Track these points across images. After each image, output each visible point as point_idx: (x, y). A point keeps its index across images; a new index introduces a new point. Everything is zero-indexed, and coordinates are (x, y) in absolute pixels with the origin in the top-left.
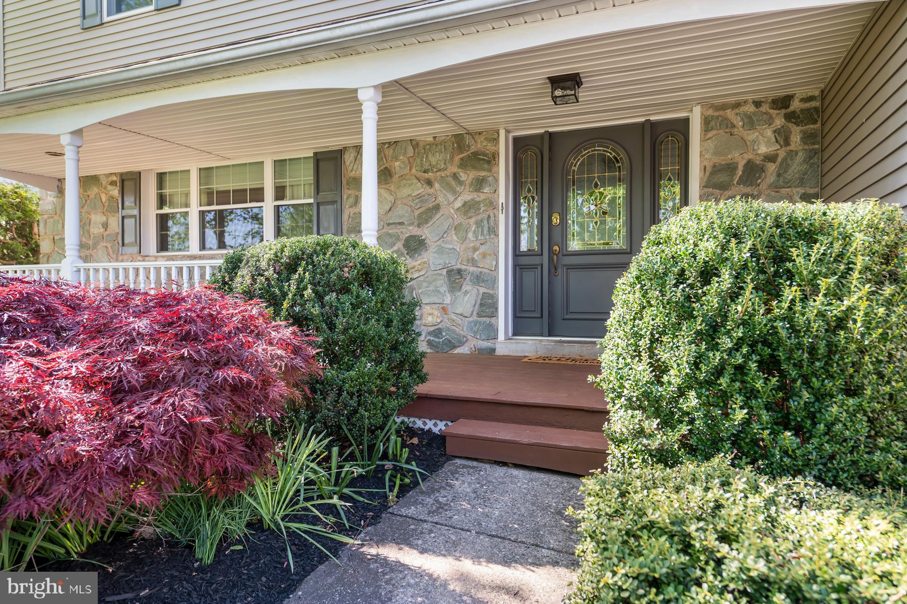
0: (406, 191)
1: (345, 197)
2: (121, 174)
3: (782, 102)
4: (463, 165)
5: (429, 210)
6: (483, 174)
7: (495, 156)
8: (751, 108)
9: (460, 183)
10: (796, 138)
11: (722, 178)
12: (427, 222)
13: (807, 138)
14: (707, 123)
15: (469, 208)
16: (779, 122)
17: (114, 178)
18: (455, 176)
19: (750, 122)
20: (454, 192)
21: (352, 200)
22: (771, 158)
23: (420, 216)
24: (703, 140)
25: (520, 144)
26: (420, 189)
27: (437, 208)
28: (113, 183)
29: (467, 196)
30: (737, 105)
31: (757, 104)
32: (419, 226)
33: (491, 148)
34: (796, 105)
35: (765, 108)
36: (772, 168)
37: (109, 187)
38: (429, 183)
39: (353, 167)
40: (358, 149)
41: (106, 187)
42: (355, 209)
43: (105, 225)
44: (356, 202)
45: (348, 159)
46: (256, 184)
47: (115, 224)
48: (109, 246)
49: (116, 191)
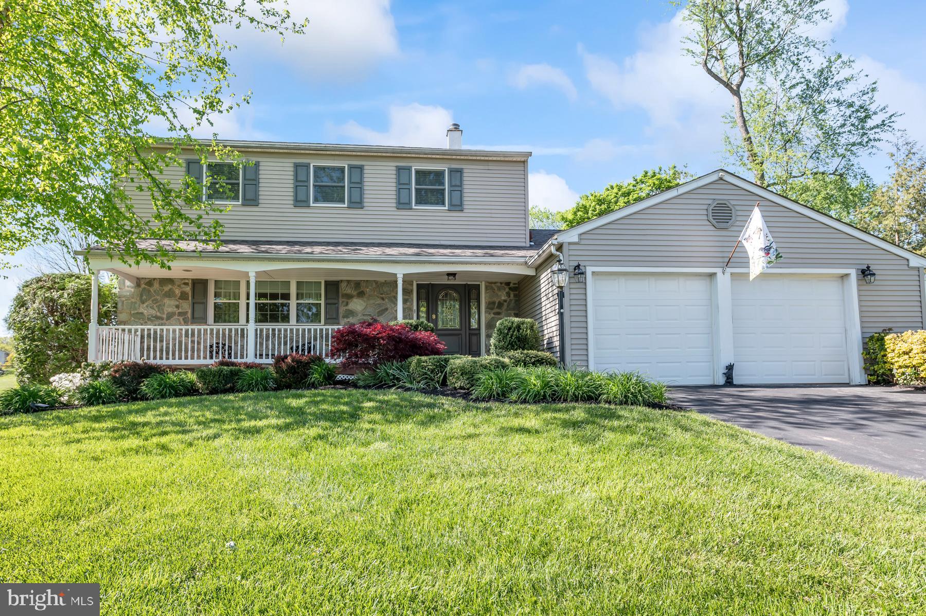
0: (372, 302)
1: (340, 302)
2: (193, 280)
3: (508, 284)
5: (383, 310)
6: (407, 297)
7: (412, 291)
8: (499, 285)
10: (512, 296)
11: (491, 306)
12: (382, 315)
13: (515, 296)
14: (486, 287)
16: (507, 290)
17: (187, 281)
19: (499, 289)
21: (345, 303)
22: (505, 301)
23: (379, 312)
24: (486, 293)
25: (419, 286)
26: (379, 301)
27: (387, 309)
28: (186, 284)
30: (495, 283)
31: (501, 283)
33: (409, 287)
34: (511, 285)
35: (503, 285)
36: (505, 304)
37: (183, 286)
38: (383, 299)
39: (344, 289)
40: (348, 282)
41: (179, 286)
42: (346, 308)
43: (177, 307)
44: (347, 304)
45: (343, 285)
46: (285, 291)
47: (186, 306)
48: (181, 319)
49: (188, 289)
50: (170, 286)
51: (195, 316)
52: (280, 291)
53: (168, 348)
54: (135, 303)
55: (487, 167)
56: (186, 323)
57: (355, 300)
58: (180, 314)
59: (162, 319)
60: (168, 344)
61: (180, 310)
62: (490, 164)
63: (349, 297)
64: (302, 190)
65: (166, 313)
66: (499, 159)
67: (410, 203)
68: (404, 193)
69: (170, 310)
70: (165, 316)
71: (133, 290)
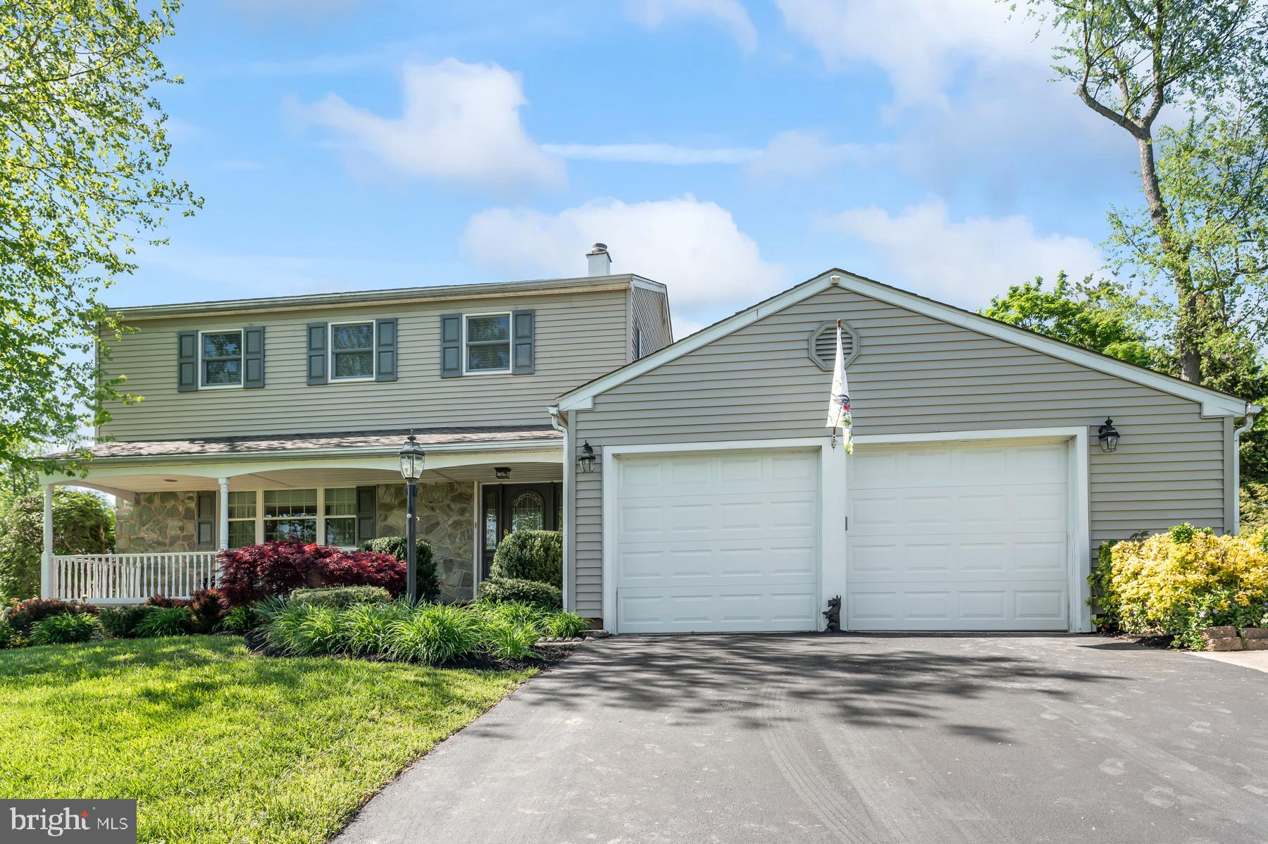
1: (378, 515)
2: (198, 492)
4: (454, 499)
5: (432, 525)
6: (465, 505)
7: (471, 496)
9: (452, 510)
15: (456, 524)
17: (191, 495)
18: (448, 506)
20: (448, 515)
21: (383, 517)
23: (427, 527)
25: (487, 490)
26: (427, 513)
27: (438, 524)
28: (190, 498)
29: (456, 518)
32: (426, 534)
33: (469, 491)
37: (187, 501)
38: (433, 509)
39: (384, 497)
40: (387, 486)
41: (183, 501)
42: (386, 523)
43: (182, 529)
44: (386, 518)
45: (380, 492)
46: (310, 504)
47: (191, 527)
48: (186, 544)
49: (193, 505)
50: (173, 502)
51: (202, 540)
52: (304, 503)
53: (170, 582)
54: (135, 525)
55: (569, 305)
56: (192, 549)
57: (396, 512)
58: (185, 538)
59: (164, 545)
60: (170, 578)
61: (185, 533)
62: (574, 299)
63: (388, 508)
64: (317, 361)
65: (169, 536)
66: (586, 290)
67: (459, 368)
68: (451, 354)
69: (173, 533)
70: (167, 541)
71: (131, 508)
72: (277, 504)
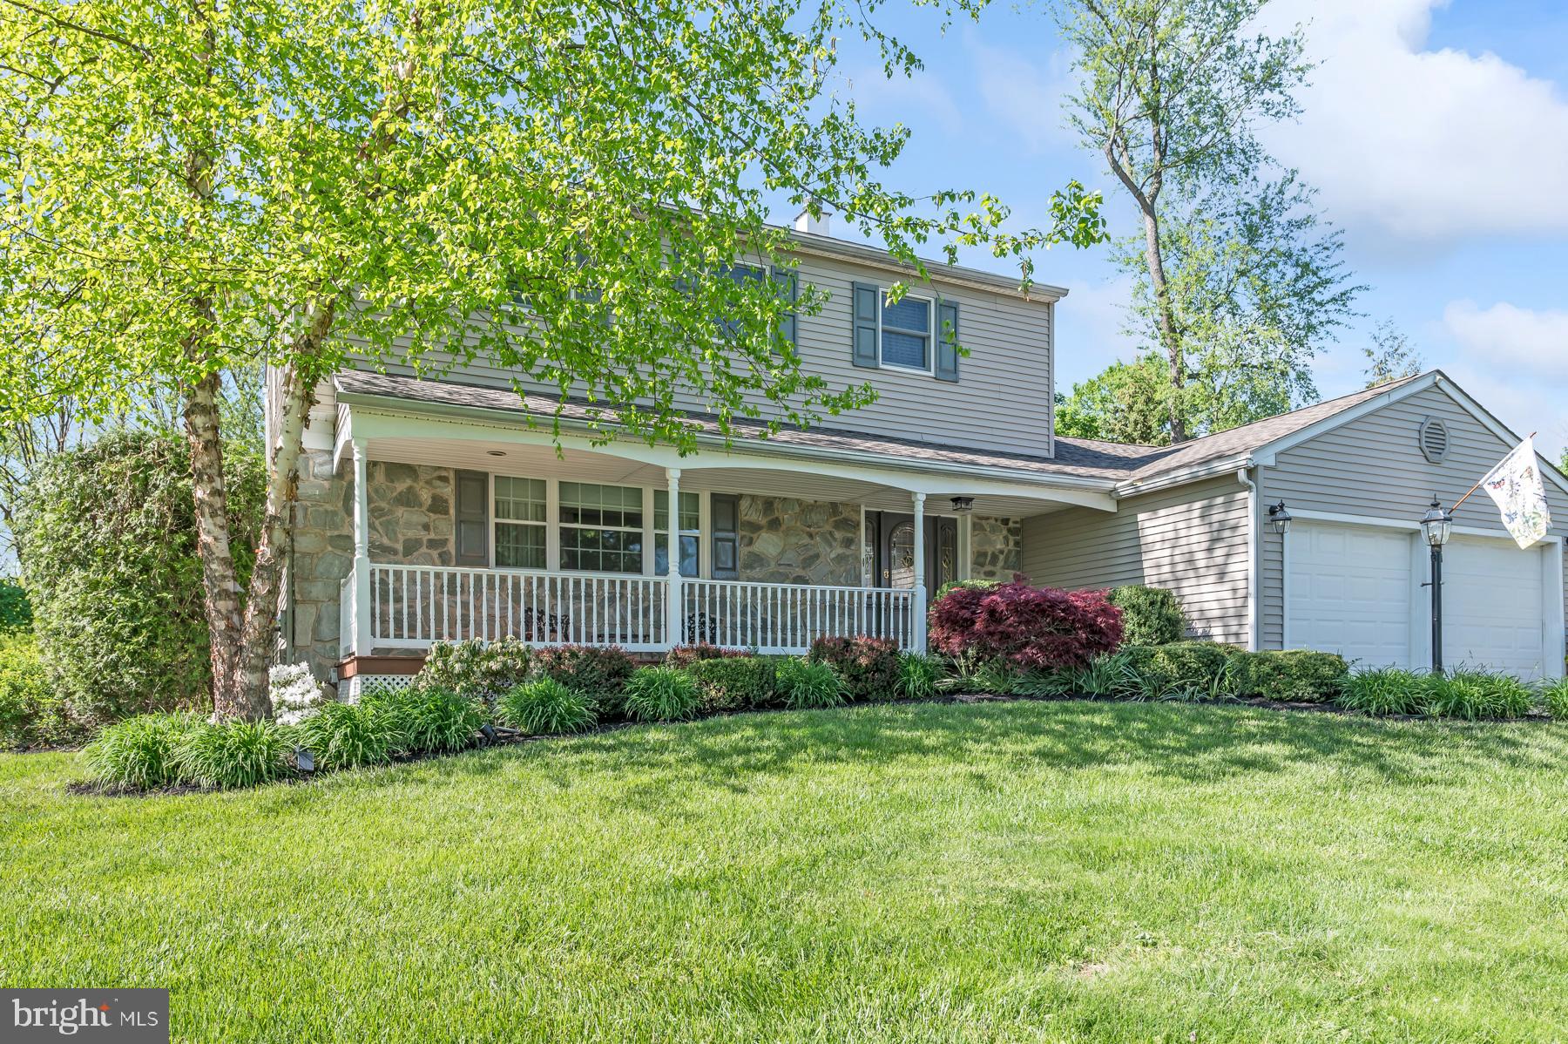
0: (793, 540)
1: (740, 536)
2: (458, 472)
3: (1005, 521)
4: (837, 525)
5: (811, 557)
6: (850, 535)
7: (858, 524)
8: (993, 522)
9: (835, 540)
10: (1011, 543)
11: (981, 560)
12: (810, 566)
13: (1017, 544)
14: (974, 525)
15: (840, 559)
16: (1005, 532)
17: (444, 474)
18: (831, 533)
19: (994, 530)
20: (831, 546)
21: (746, 541)
22: (1001, 552)
23: (805, 560)
24: (973, 536)
26: (805, 540)
27: (817, 556)
28: (444, 479)
29: (840, 551)
30: (987, 518)
31: (996, 520)
32: (804, 568)
33: (853, 516)
34: (1011, 525)
35: (999, 523)
36: (1001, 557)
37: (438, 483)
38: (811, 536)
39: (748, 512)
40: (753, 498)
41: (428, 482)
42: (750, 549)
43: (426, 527)
44: (751, 542)
45: (744, 505)
46: (633, 509)
47: (446, 528)
48: (435, 554)
49: (448, 491)
50: (409, 482)
51: (464, 549)
52: (623, 508)
53: (412, 615)
54: (335, 513)
55: (993, 306)
56: (445, 561)
57: (764, 535)
58: (432, 544)
59: (395, 552)
60: (411, 607)
61: (432, 536)
63: (756, 528)
65: (401, 538)
67: (875, 357)
68: (866, 336)
69: (411, 534)
70: (400, 547)
71: (326, 484)
72: (580, 504)
